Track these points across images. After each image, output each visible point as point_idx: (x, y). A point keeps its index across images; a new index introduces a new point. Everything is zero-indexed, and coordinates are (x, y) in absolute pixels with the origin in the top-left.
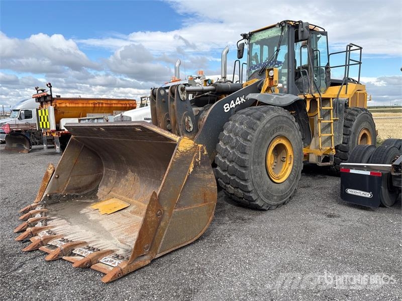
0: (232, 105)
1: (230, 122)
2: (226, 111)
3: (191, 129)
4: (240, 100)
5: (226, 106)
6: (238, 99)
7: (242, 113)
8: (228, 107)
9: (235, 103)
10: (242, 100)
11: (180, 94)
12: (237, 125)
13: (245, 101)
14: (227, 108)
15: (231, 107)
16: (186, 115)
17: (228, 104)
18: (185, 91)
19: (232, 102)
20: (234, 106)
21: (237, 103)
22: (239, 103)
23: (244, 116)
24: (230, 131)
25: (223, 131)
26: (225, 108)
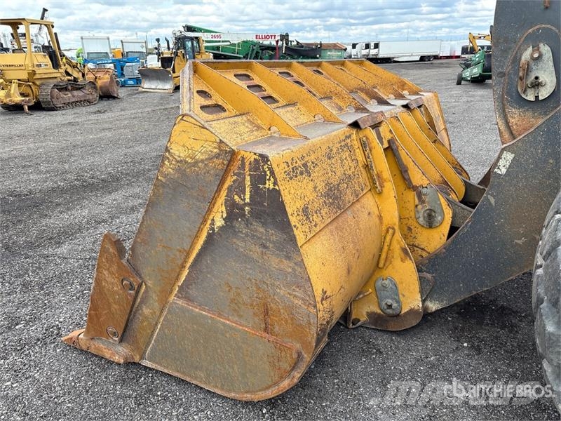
3: (544, 93)
16: (535, 39)
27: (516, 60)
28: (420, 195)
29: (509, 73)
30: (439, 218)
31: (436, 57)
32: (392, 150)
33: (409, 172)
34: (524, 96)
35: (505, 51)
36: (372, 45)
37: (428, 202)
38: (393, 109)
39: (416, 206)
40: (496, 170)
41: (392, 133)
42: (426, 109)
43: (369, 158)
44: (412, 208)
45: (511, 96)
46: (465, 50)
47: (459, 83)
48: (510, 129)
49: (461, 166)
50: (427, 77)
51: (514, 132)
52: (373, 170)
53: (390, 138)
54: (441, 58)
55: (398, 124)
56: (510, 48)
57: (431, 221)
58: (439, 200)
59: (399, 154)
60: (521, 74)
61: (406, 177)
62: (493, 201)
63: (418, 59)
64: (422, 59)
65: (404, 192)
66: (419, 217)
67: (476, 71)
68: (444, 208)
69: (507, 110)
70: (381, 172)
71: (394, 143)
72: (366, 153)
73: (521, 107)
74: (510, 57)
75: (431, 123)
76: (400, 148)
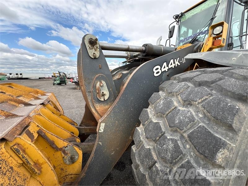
0: (165, 67)
1: (160, 92)
2: (156, 75)
3: (106, 97)
4: (174, 63)
5: (157, 69)
6: (172, 61)
7: (185, 80)
8: (159, 70)
9: (168, 66)
10: (177, 63)
11: (88, 48)
12: (176, 104)
13: (179, 64)
14: (157, 71)
15: (163, 70)
16: (99, 79)
17: (159, 67)
18: (98, 46)
19: (165, 64)
20: (166, 69)
21: (170, 66)
22: (173, 66)
23: (190, 84)
24: (160, 114)
25: (147, 108)
26: (156, 72)
27: (94, 87)
28: (64, 152)
29: (93, 92)
30: (77, 157)
31: (44, 78)
32: (42, 136)
33: (55, 143)
34: (100, 100)
35: (89, 83)
36: (19, 74)
37: (69, 153)
38: (35, 108)
39: (64, 157)
40: (100, 131)
41: (39, 127)
42: (52, 102)
43: (23, 157)
44: (61, 159)
45: (95, 100)
46: (53, 76)
47: (54, 85)
48: (97, 112)
49: (73, 121)
50: (43, 83)
51: (99, 112)
52: (30, 164)
53: (38, 130)
54: (46, 78)
55: (41, 117)
56: (91, 82)
57: (73, 160)
58: (75, 149)
59: (47, 136)
60: (97, 92)
61: (54, 147)
62: (101, 143)
63: (38, 78)
64: (40, 78)
65: (55, 154)
66: (66, 162)
67: (58, 82)
68: (78, 151)
69: (95, 105)
70: (38, 160)
71: (42, 132)
72: (20, 156)
73: (99, 103)
74: (92, 85)
75: (56, 107)
76: (47, 133)
